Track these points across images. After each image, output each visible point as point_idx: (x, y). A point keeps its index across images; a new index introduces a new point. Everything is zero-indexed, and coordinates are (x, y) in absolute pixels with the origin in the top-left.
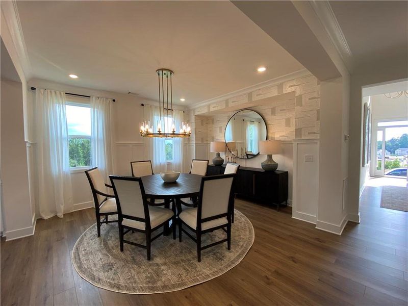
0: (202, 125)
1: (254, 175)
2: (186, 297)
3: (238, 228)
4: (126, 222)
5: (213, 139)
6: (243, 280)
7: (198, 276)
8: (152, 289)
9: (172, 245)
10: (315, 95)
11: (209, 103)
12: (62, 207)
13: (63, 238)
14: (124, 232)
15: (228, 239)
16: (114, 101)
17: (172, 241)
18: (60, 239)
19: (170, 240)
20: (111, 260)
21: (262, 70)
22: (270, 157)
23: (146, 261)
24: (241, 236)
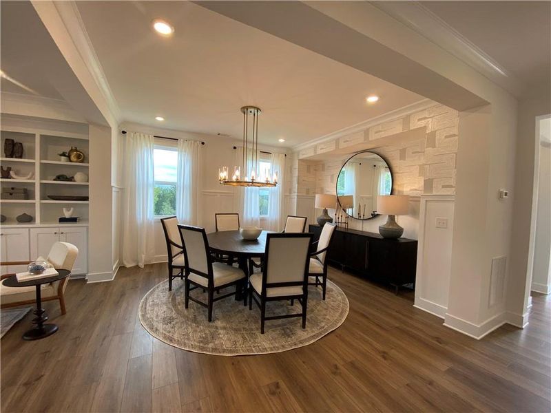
0: (309, 171)
1: (368, 242)
2: (233, 364)
3: (328, 307)
4: (192, 277)
5: (322, 191)
6: (304, 362)
7: (254, 346)
8: (203, 349)
9: (240, 311)
10: (455, 131)
11: (316, 143)
12: (143, 256)
13: (137, 287)
14: (190, 287)
15: (304, 315)
16: (203, 143)
17: (241, 307)
18: (134, 288)
19: (240, 306)
20: (174, 314)
21: (372, 99)
22: (392, 218)
23: (206, 322)
24: (327, 317)
